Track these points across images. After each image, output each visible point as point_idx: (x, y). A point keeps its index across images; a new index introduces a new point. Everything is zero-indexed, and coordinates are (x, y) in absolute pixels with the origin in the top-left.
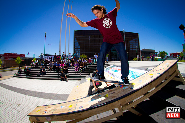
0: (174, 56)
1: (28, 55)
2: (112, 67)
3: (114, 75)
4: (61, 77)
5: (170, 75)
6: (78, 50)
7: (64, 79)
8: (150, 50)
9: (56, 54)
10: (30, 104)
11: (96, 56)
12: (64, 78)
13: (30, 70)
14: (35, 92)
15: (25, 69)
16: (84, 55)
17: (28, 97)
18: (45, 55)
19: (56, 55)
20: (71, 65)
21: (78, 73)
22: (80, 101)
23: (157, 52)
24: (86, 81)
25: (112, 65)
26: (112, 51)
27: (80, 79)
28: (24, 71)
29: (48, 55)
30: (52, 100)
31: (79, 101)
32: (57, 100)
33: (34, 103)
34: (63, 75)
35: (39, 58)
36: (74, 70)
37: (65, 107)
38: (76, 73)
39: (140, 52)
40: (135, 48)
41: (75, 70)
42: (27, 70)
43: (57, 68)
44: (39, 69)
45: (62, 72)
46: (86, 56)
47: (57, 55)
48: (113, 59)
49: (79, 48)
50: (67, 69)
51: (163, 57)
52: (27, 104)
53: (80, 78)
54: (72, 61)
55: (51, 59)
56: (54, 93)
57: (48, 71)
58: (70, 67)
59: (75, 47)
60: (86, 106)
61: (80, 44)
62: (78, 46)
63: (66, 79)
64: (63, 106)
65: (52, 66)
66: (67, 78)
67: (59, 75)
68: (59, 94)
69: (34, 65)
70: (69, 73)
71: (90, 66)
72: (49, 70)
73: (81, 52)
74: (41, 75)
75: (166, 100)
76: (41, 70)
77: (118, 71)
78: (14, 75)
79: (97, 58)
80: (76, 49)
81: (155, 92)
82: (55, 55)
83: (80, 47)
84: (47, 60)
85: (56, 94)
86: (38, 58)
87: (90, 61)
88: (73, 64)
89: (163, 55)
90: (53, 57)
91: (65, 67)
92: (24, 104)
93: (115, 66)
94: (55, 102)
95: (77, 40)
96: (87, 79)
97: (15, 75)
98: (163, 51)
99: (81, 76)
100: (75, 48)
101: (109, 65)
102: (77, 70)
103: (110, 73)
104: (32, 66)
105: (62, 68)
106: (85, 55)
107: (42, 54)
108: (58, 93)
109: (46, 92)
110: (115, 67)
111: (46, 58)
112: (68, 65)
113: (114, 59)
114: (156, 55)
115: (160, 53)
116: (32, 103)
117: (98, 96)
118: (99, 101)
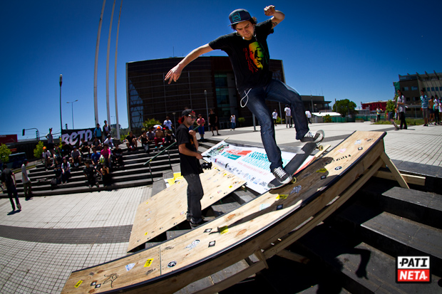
2: (222, 147)
3: (230, 167)
6: (139, 108)
8: (311, 97)
10: (50, 266)
16: (153, 120)
18: (63, 132)
22: (167, 248)
23: (330, 102)
24: (165, 187)
25: (223, 143)
26: (219, 106)
27: (151, 183)
29: (70, 132)
32: (109, 244)
33: (58, 260)
37: (135, 267)
49: (140, 105)
51: (346, 111)
52: (43, 265)
53: (150, 180)
55: (76, 141)
56: (98, 226)
59: (132, 104)
60: (183, 258)
61: (141, 94)
62: (136, 99)
64: (131, 265)
73: (145, 113)
74: (60, 184)
77: (238, 157)
80: (132, 109)
83: (142, 102)
84: (68, 143)
89: (346, 108)
90: (82, 133)
92: (38, 267)
93: (229, 143)
94: (105, 248)
95: (134, 85)
96: (166, 180)
98: (344, 99)
99: (153, 173)
100: (131, 106)
101: (216, 142)
103: (220, 163)
108: (105, 226)
109: (78, 227)
110: (230, 145)
111: (66, 139)
113: (226, 124)
114: (328, 109)
115: (337, 102)
116: (54, 260)
117: (205, 231)
118: (210, 246)
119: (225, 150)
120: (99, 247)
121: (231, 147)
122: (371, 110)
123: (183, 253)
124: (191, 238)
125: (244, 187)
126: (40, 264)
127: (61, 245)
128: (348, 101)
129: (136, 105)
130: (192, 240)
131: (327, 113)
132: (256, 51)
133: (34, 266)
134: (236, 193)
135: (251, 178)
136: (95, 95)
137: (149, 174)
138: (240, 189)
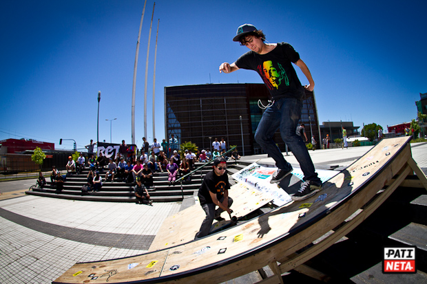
0: (397, 131)
1: (61, 144)
2: (254, 168)
3: (259, 185)
4: (138, 195)
5: (394, 175)
6: (176, 131)
7: (143, 200)
8: (341, 123)
9: (123, 141)
10: (63, 258)
11: (217, 144)
12: (143, 197)
13: (64, 179)
14: (75, 230)
15: (53, 177)
16: (190, 143)
17: (60, 241)
18: (100, 144)
19: (123, 144)
20: (159, 167)
21: (176, 186)
22: (175, 253)
23: (359, 127)
24: (194, 203)
25: (255, 164)
27: (181, 200)
28: (52, 180)
29: (106, 145)
30: (114, 248)
31: (171, 251)
32: (127, 250)
33: (72, 256)
34: (140, 191)
35: (87, 151)
36: (167, 179)
38: (172, 186)
39: (319, 129)
40: (307, 120)
41: (170, 179)
42: (57, 179)
43: (126, 174)
44: (86, 177)
45: (138, 183)
46: (194, 145)
47: (126, 143)
48: (256, 151)
49: (177, 128)
50: (151, 177)
51: (373, 135)
52: (56, 256)
53: (181, 197)
54: (161, 159)
55: (112, 153)
56: (120, 233)
57: (107, 181)
58: (156, 173)
59: (169, 126)
61: (179, 118)
62: (174, 122)
63: (148, 199)
65: (115, 171)
66: (151, 198)
67: (133, 190)
68: (132, 235)
69: (74, 169)
70: (156, 187)
71: (203, 169)
72: (109, 179)
73: (182, 136)
74: (91, 192)
75: (389, 237)
76: (90, 180)
77: (268, 176)
78: (27, 190)
79: (218, 149)
80: (170, 131)
81: (360, 221)
82: (121, 143)
83: (179, 125)
84: (103, 155)
85: (125, 234)
86: (83, 151)
87: (204, 157)
88: (164, 165)
89: (373, 132)
90: (117, 148)
91: (144, 171)
92: (50, 257)
93: (260, 165)
94: (123, 252)
95: (172, 109)
97: (31, 190)
99: (184, 191)
100: (169, 129)
101: (247, 164)
102: (174, 179)
103: (250, 182)
104: (70, 171)
105: (139, 175)
106: (193, 142)
107: (92, 141)
108: (128, 233)
111: (102, 152)
112: (152, 168)
113: (260, 150)
114: (357, 134)
115: (365, 127)
116: (68, 255)
117: (219, 239)
118: (219, 253)
119: (256, 171)
120: (117, 251)
121: (262, 168)
122: (396, 132)
123: (189, 258)
124: (203, 244)
125: (270, 204)
126: (53, 255)
127: (79, 243)
128: (374, 124)
129: (173, 128)
130: (203, 246)
131: (356, 139)
132: (270, 70)
133: (47, 256)
134: (262, 210)
135: (279, 195)
136: (133, 114)
137: (181, 191)
138: (266, 206)
